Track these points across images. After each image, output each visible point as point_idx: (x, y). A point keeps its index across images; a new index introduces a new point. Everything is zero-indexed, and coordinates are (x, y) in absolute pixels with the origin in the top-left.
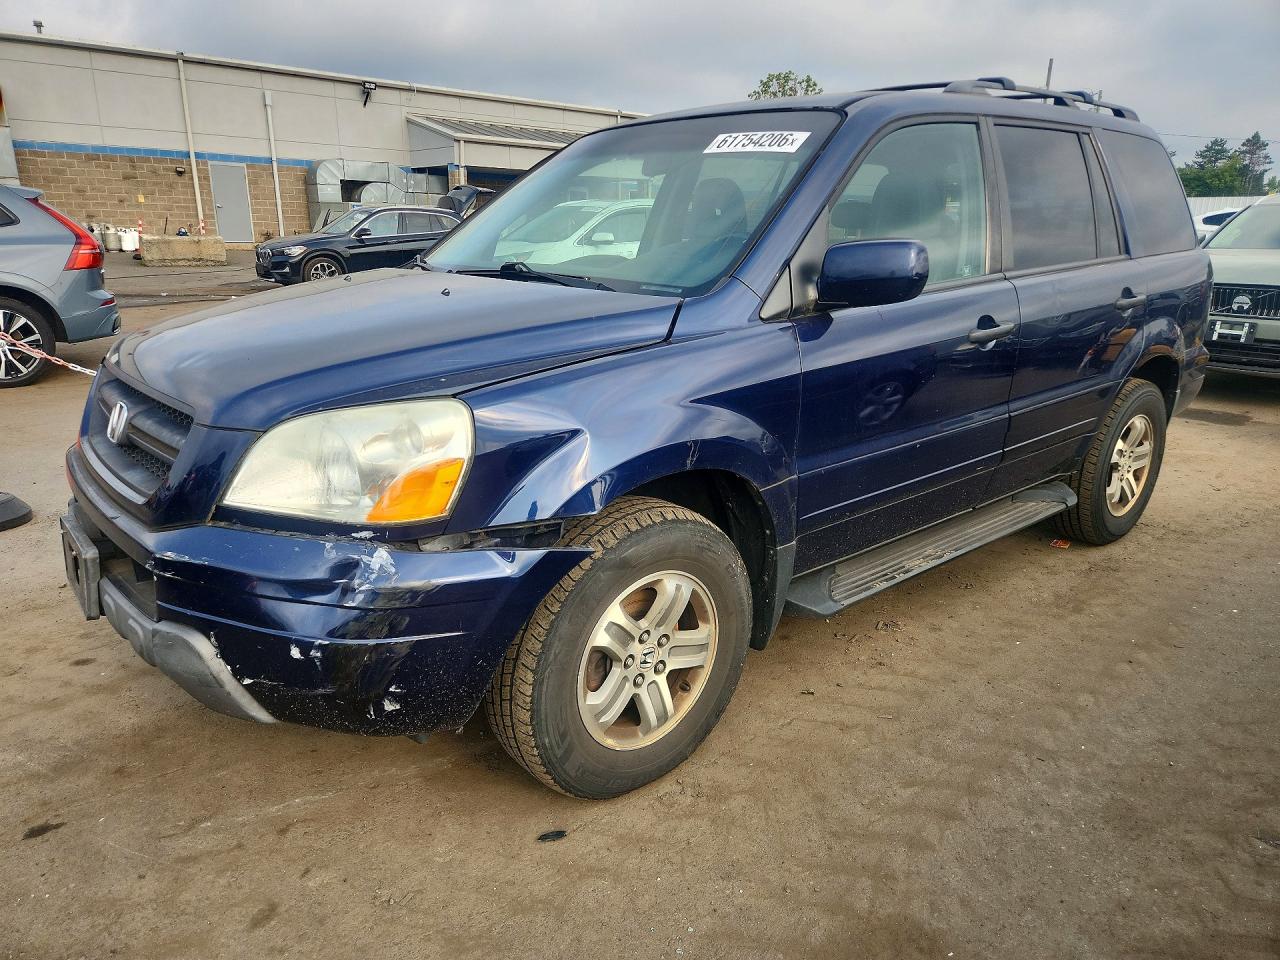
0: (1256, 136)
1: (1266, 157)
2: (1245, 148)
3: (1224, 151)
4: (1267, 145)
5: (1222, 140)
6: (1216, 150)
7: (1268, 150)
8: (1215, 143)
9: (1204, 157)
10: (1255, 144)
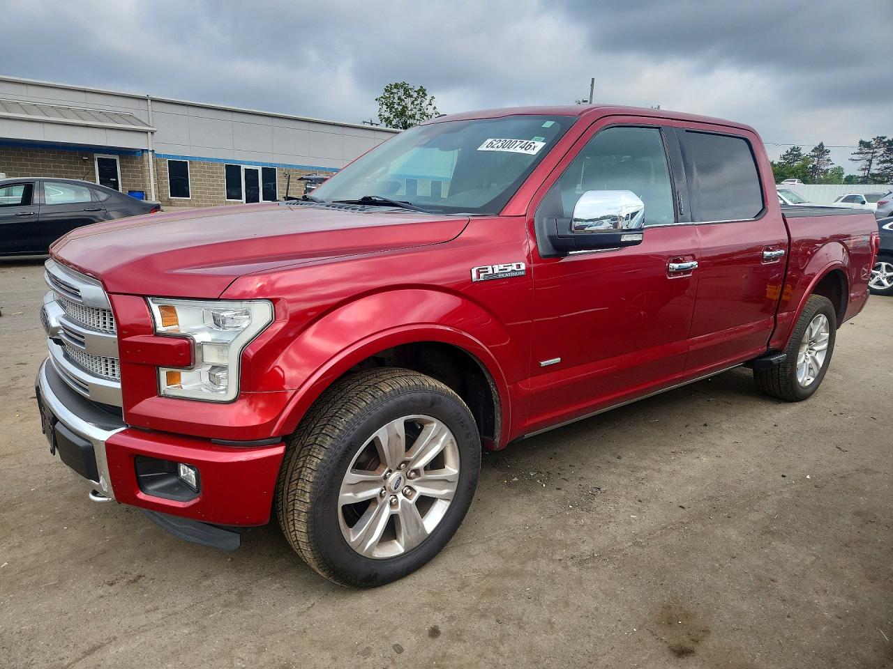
0: (821, 145)
1: (829, 160)
2: (813, 154)
3: (799, 155)
4: (829, 151)
5: (798, 148)
6: (794, 153)
7: (830, 156)
8: (793, 149)
9: (785, 159)
10: (820, 150)
